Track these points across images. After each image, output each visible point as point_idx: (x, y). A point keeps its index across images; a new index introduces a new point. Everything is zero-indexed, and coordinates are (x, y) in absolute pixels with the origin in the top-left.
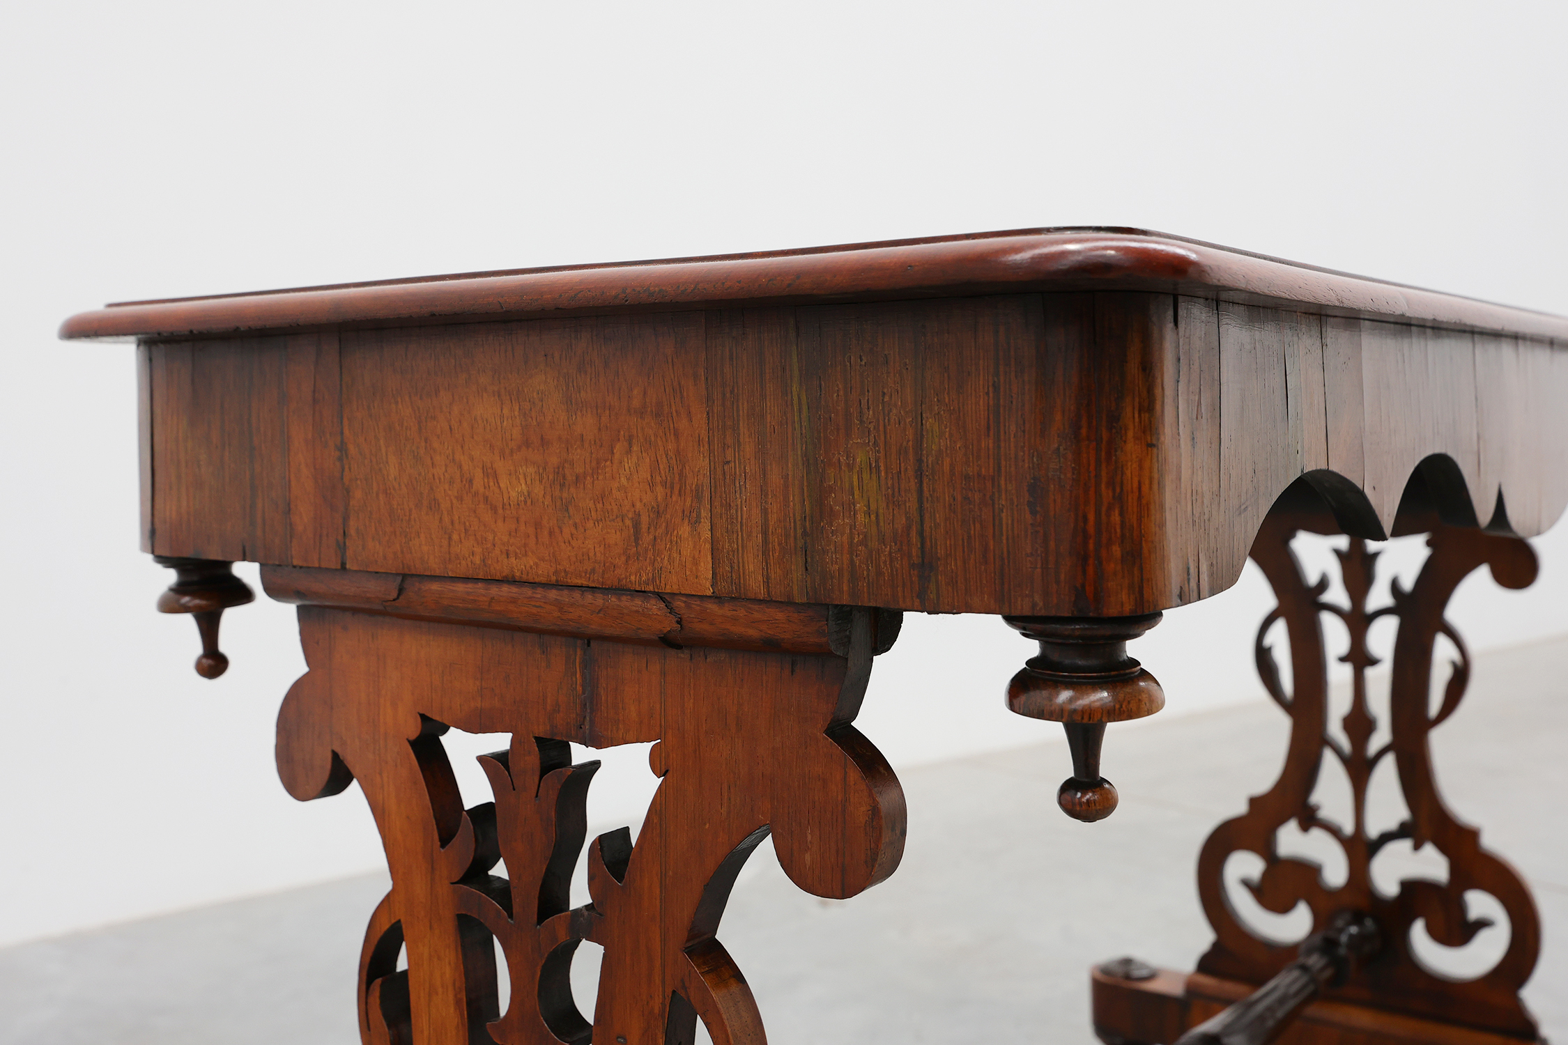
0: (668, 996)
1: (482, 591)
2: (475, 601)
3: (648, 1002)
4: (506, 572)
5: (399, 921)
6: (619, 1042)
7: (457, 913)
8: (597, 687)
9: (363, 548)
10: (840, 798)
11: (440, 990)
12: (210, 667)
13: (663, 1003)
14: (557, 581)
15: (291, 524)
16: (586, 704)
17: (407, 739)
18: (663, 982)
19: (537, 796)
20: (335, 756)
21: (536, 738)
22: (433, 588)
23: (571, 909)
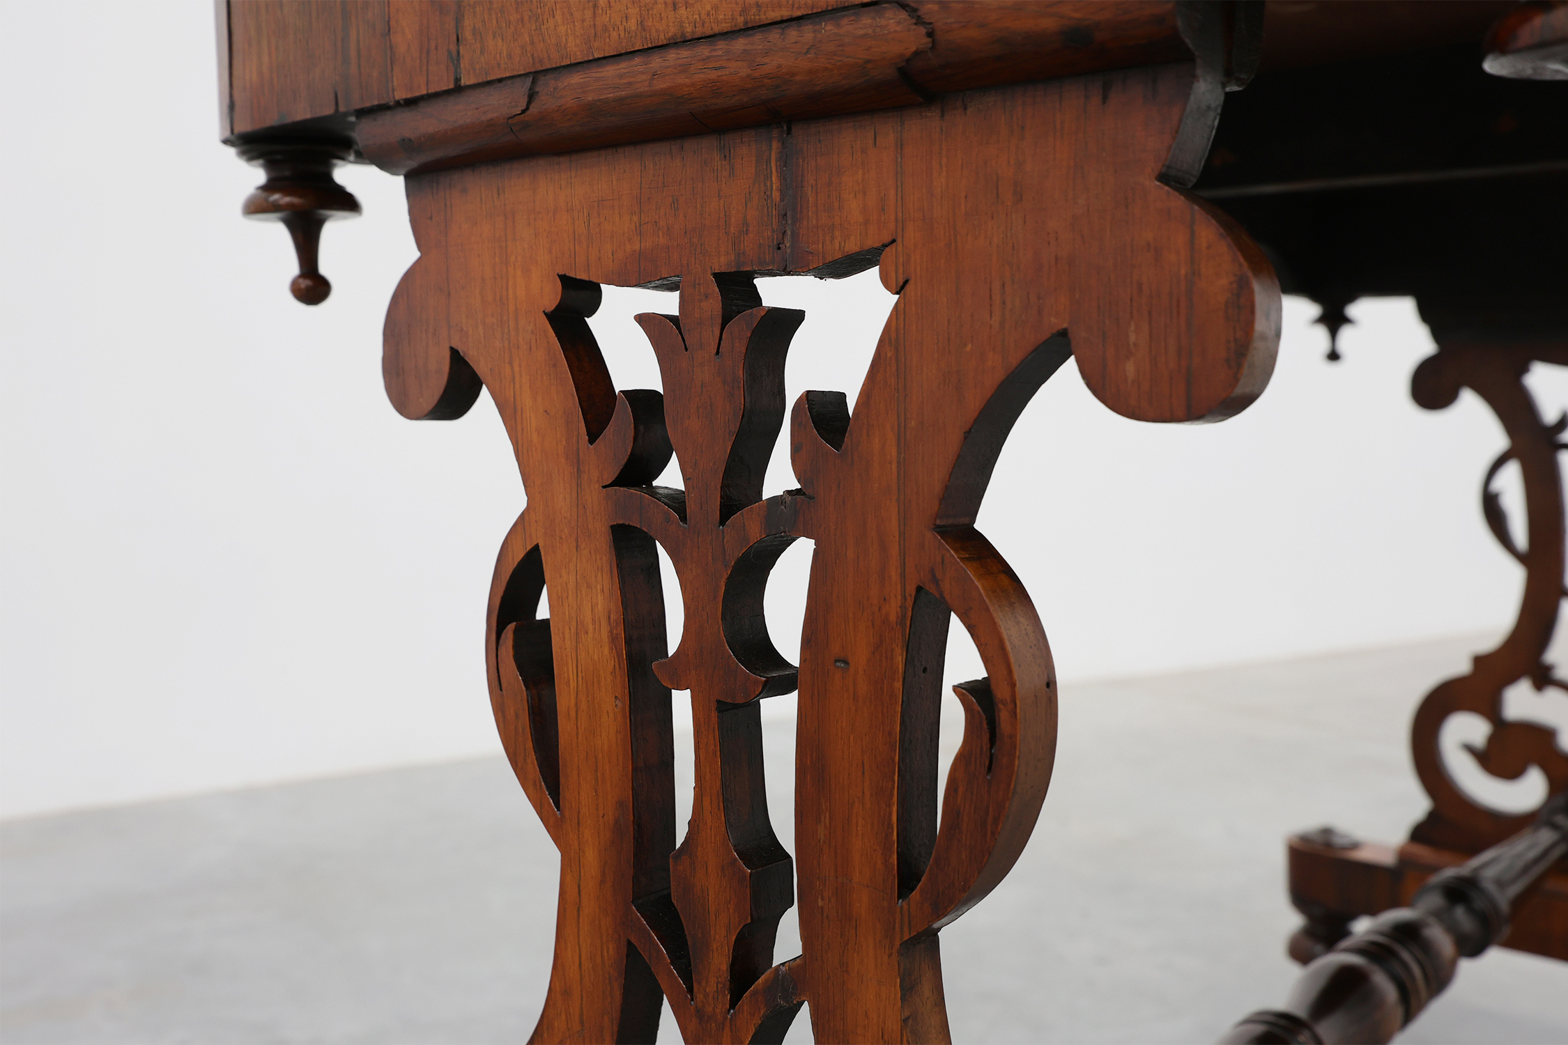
0: (910, 595)
1: (641, 68)
2: (630, 84)
3: (880, 608)
4: (672, 31)
5: (536, 549)
6: (838, 667)
7: (612, 523)
8: (802, 187)
9: (482, 53)
10: (1183, 272)
11: (591, 627)
12: (308, 289)
13: (903, 607)
14: (746, 23)
15: (391, 47)
16: (786, 215)
17: (544, 311)
18: (903, 576)
19: (718, 353)
20: (455, 353)
21: (716, 275)
22: (572, 82)
23: (764, 498)
